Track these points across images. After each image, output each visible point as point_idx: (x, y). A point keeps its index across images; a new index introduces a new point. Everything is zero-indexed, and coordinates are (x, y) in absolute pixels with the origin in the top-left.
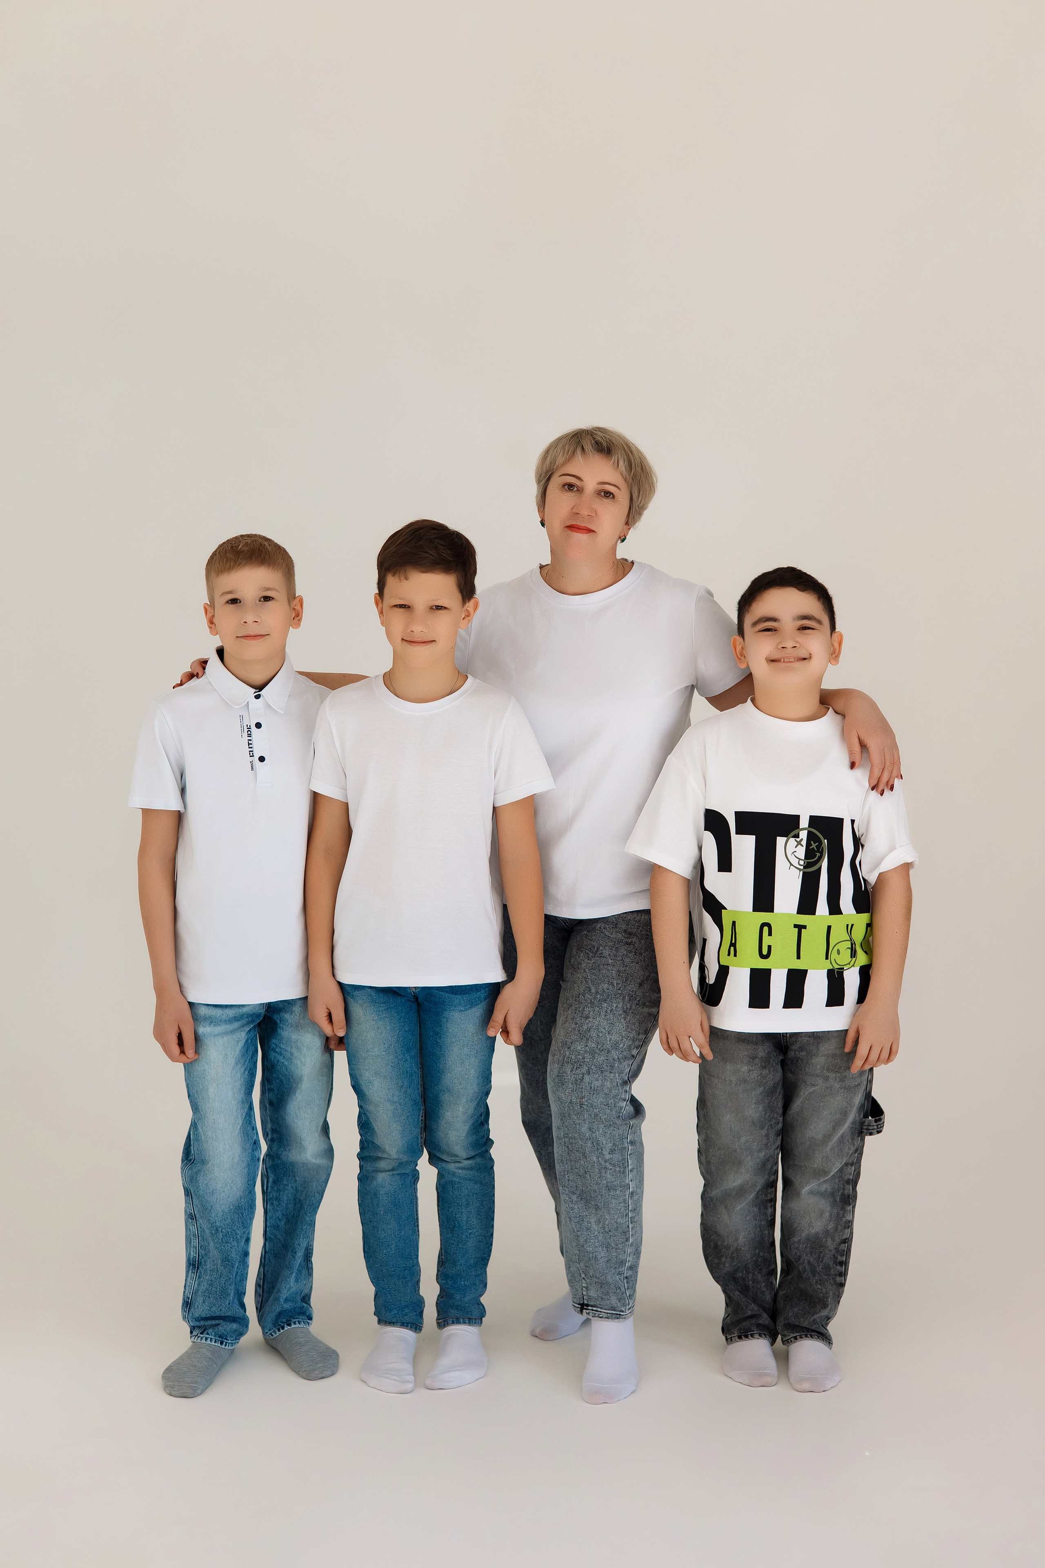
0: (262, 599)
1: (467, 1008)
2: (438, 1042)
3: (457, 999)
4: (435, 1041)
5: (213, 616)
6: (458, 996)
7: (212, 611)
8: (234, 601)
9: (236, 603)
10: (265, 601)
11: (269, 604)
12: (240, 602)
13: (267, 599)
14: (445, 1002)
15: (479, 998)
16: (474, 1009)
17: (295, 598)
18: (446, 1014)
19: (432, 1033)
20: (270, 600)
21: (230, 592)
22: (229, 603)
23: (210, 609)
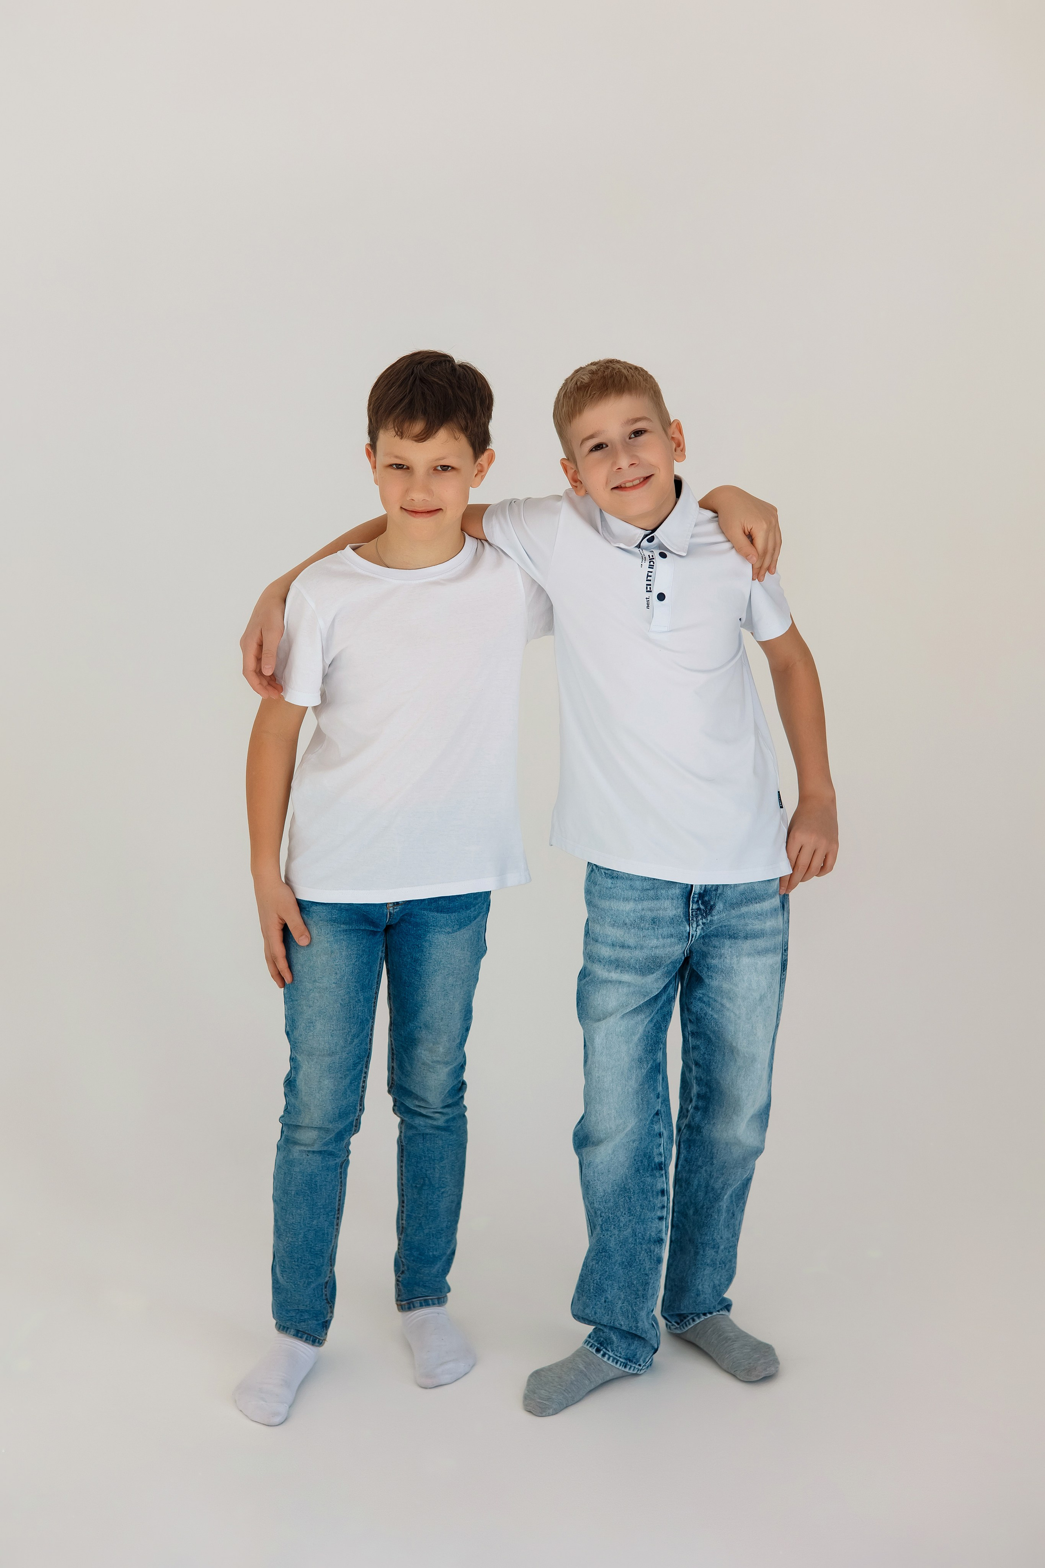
0: (633, 436)
1: (455, 929)
2: (417, 971)
3: (442, 917)
4: (413, 969)
5: (576, 472)
6: (445, 915)
7: (573, 466)
8: (599, 447)
9: (602, 448)
10: (636, 436)
11: (643, 438)
12: (607, 446)
13: (638, 433)
14: (428, 923)
15: (469, 917)
16: (463, 931)
17: (670, 424)
18: (429, 936)
19: (409, 960)
20: (642, 433)
21: (592, 437)
22: (594, 451)
23: (570, 463)
